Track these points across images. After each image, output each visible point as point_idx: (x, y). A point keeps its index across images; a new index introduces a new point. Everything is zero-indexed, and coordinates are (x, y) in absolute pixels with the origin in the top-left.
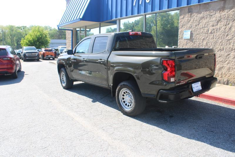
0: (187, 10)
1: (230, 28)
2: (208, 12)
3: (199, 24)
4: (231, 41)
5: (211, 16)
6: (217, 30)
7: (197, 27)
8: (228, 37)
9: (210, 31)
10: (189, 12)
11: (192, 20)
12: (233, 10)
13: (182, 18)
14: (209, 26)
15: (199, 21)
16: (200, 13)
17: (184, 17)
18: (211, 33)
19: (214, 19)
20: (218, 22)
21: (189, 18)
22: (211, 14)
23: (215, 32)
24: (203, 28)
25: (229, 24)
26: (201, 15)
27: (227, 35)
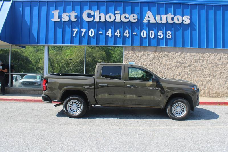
0: (130, 48)
1: (161, 64)
2: (146, 52)
3: (140, 59)
4: (161, 71)
5: (149, 55)
6: (153, 64)
7: (139, 61)
8: (160, 68)
9: (148, 64)
10: (132, 50)
11: (135, 56)
12: (161, 53)
13: (127, 54)
14: (147, 61)
15: (141, 57)
16: (141, 52)
17: (128, 53)
18: (149, 65)
19: (151, 57)
20: (153, 59)
21: (133, 55)
22: (149, 54)
23: (152, 65)
24: (143, 62)
25: (159, 61)
26: (142, 53)
27: (159, 68)
